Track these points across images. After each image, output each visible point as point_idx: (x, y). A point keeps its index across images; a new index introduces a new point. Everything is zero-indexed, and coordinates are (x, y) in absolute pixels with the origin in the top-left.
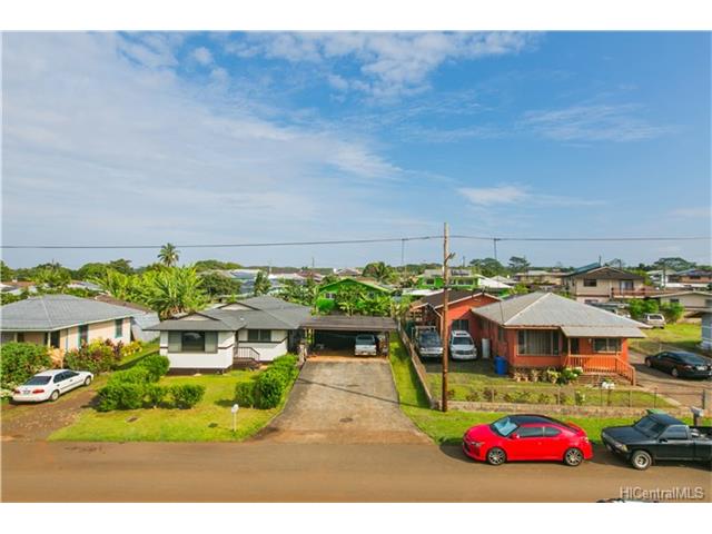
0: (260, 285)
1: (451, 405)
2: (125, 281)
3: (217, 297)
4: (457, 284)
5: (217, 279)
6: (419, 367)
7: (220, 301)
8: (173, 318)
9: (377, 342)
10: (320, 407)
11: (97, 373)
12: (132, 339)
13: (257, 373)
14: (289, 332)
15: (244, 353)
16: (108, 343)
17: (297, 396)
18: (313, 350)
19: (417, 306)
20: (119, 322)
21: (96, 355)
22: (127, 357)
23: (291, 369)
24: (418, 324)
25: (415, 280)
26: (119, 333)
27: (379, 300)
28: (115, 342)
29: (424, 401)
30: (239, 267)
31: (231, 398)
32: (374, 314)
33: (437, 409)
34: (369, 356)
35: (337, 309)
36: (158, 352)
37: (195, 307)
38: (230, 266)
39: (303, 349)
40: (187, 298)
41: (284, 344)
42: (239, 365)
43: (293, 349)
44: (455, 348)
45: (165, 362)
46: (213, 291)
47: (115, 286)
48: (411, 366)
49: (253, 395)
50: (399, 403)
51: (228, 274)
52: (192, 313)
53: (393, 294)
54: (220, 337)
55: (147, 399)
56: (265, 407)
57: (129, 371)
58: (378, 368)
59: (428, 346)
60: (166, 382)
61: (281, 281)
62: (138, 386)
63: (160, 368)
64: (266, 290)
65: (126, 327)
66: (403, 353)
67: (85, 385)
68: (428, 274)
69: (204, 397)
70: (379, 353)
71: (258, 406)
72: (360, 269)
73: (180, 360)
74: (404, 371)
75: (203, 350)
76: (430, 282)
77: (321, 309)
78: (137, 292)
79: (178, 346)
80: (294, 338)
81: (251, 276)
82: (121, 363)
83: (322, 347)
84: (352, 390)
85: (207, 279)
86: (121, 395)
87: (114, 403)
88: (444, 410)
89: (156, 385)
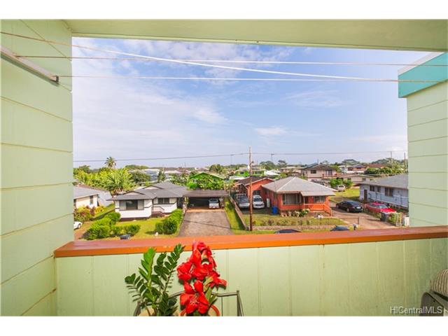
0: (161, 177)
1: (254, 228)
2: (90, 177)
3: (138, 183)
4: (255, 174)
5: (139, 175)
6: (239, 213)
7: (140, 185)
8: (118, 194)
9: (219, 202)
10: (195, 232)
11: (83, 222)
12: (98, 205)
13: (163, 218)
14: (178, 199)
15: (157, 210)
16: (87, 207)
17: (184, 228)
18: (189, 207)
19: (237, 185)
20: (91, 197)
21: (82, 214)
22: (97, 214)
23: (181, 216)
24: (238, 193)
25: (235, 172)
26: (92, 202)
27: (218, 182)
28: (91, 207)
29: (242, 227)
30: (147, 168)
31: (153, 230)
32: (216, 189)
33: (248, 230)
34: (216, 208)
35: (199, 187)
36: (114, 210)
37: (129, 188)
38: (142, 168)
39: (185, 206)
40: (125, 184)
41: (175, 205)
42: (154, 215)
43: (180, 207)
44: (255, 203)
45: (118, 215)
46: (137, 180)
47: (86, 179)
48: (235, 212)
49: (164, 228)
50: (231, 228)
51: (143, 171)
52: (128, 192)
53: (225, 179)
54: (145, 202)
55: (112, 233)
56: (170, 233)
57: (101, 220)
58: (220, 214)
59: (243, 203)
60: (119, 224)
61: (170, 175)
62: (107, 227)
63: (117, 218)
64: (163, 179)
65: (95, 199)
66: (231, 207)
67: (78, 228)
68: (241, 169)
69: (140, 230)
70: (220, 207)
71: (166, 233)
72: (208, 167)
73: (126, 214)
74: (232, 214)
75: (137, 209)
76: (242, 173)
77: (191, 188)
78: (97, 182)
79: (125, 207)
80: (180, 202)
81: (155, 172)
82: (94, 217)
83: (193, 205)
84: (209, 224)
85: (133, 174)
86: (99, 231)
87: (96, 235)
88: (251, 230)
89: (116, 226)
